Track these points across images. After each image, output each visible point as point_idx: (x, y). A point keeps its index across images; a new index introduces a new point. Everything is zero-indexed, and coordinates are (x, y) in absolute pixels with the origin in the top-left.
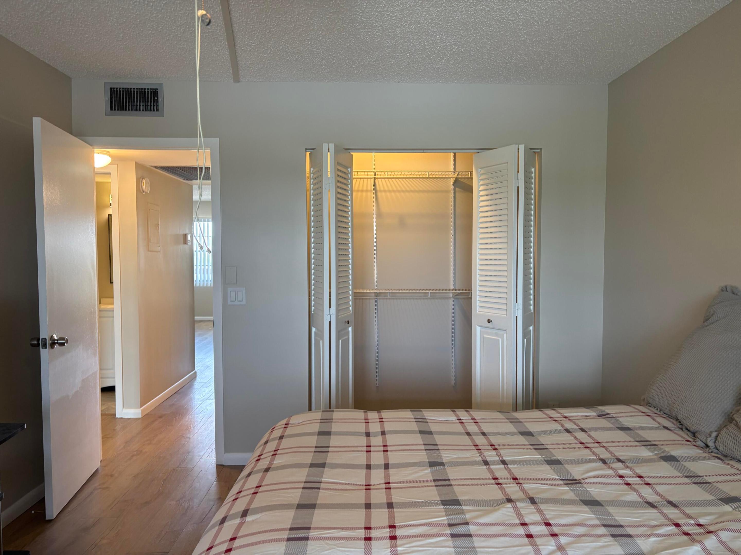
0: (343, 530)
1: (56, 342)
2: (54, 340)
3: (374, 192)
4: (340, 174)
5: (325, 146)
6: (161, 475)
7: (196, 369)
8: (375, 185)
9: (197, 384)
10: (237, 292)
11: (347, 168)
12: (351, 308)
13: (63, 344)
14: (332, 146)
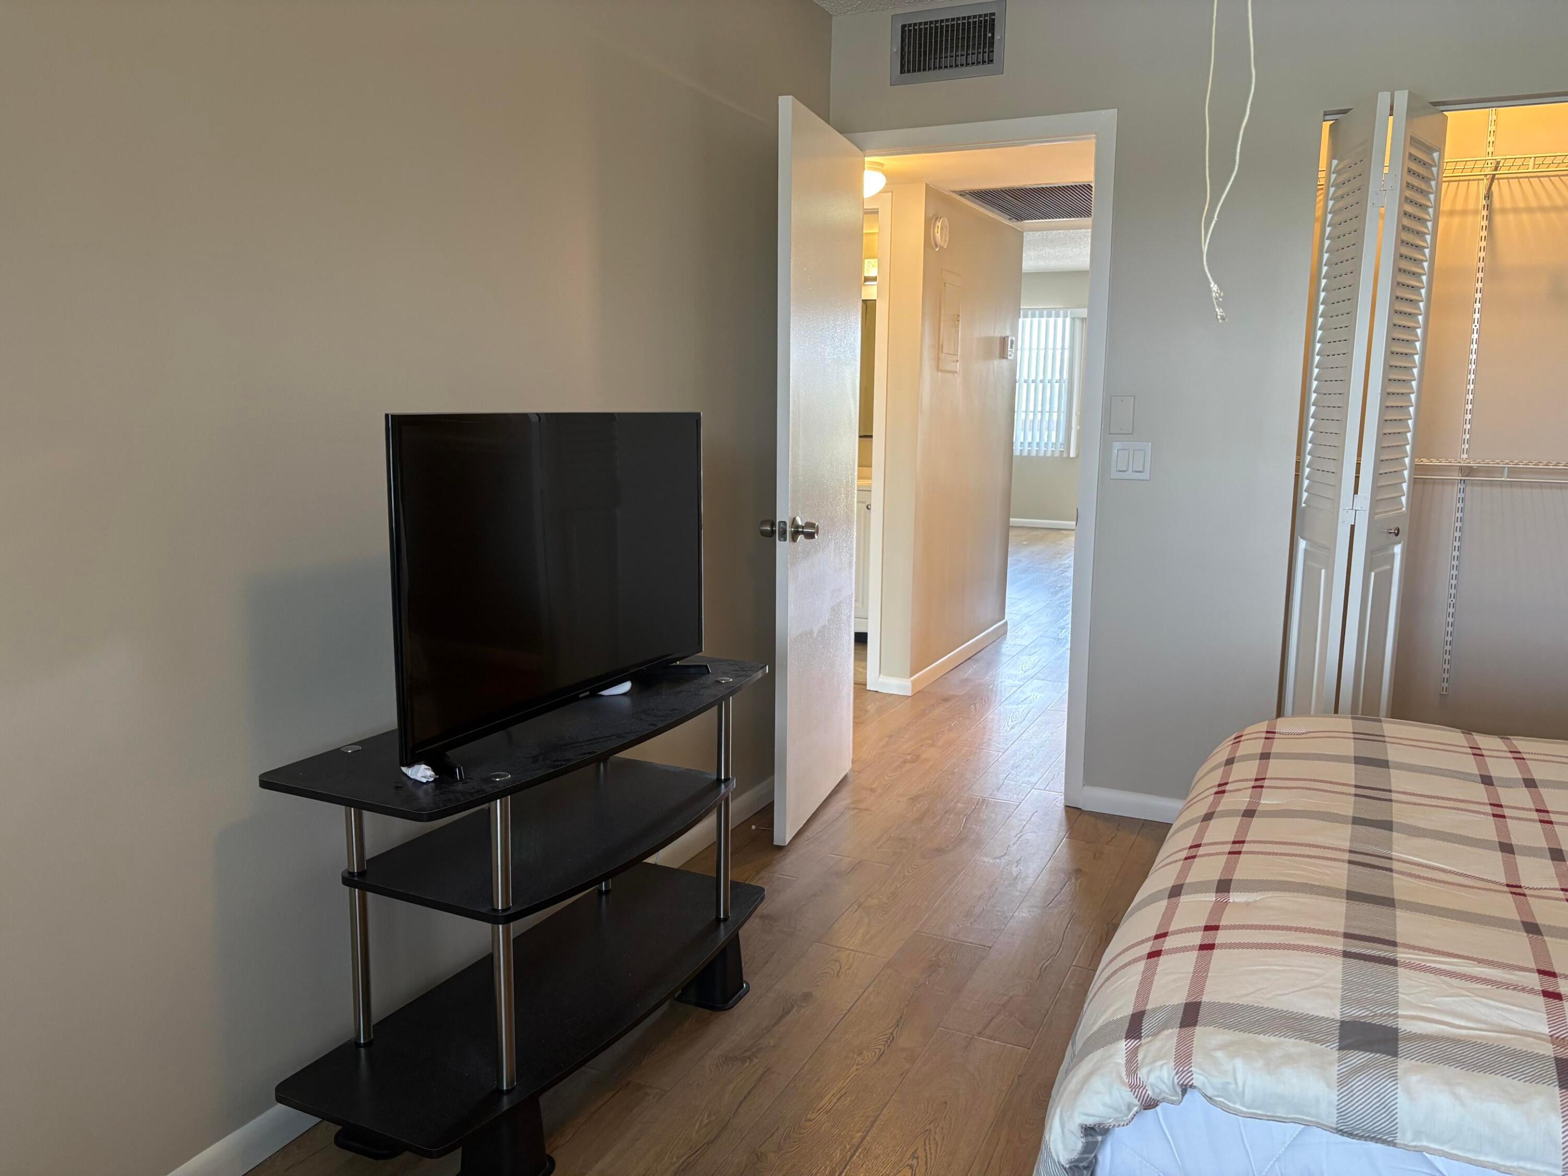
0: (1481, 964)
1: (800, 530)
2: (798, 526)
3: (1485, 213)
4: (1414, 167)
5: (1383, 99)
6: (959, 805)
7: (1007, 617)
8: (1488, 196)
9: (1009, 646)
10: (1131, 452)
11: (1429, 150)
12: (1404, 499)
13: (810, 536)
14: (1402, 98)
